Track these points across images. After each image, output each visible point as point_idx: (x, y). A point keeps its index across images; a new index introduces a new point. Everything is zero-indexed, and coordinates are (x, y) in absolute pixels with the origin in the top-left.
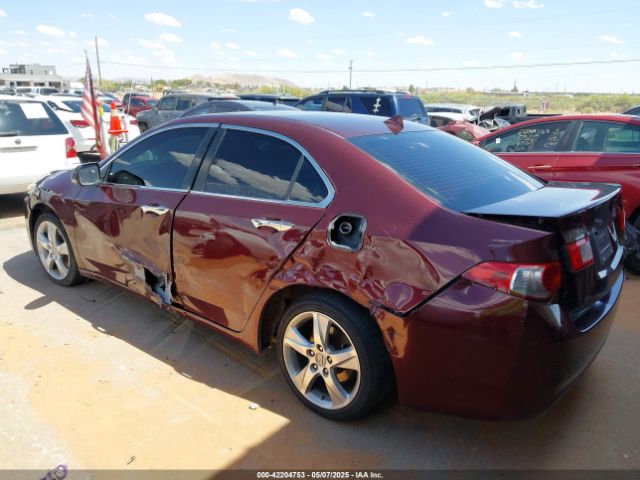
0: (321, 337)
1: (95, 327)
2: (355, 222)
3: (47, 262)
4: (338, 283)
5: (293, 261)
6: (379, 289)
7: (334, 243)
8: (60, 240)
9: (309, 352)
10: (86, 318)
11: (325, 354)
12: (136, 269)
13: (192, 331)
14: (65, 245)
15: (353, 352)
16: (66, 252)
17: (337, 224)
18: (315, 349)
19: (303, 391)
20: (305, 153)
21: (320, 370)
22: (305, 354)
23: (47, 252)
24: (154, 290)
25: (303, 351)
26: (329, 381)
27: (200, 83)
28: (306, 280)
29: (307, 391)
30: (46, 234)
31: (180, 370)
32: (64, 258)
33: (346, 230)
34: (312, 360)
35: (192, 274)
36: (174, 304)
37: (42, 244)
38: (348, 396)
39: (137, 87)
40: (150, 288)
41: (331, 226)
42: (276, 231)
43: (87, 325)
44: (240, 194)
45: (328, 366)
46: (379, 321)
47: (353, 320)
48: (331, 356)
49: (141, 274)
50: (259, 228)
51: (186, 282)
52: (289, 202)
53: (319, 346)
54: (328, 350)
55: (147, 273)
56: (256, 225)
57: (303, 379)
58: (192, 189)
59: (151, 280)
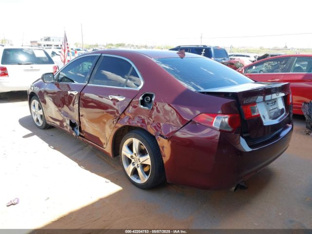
0: (136, 149)
1: (49, 146)
2: (151, 96)
3: (35, 118)
4: (143, 124)
5: (125, 114)
6: (159, 127)
7: (142, 106)
8: (40, 108)
9: (132, 157)
10: (47, 142)
11: (138, 157)
12: (67, 120)
13: (91, 150)
14: (41, 110)
15: (148, 156)
16: (42, 114)
17: (144, 97)
18: (134, 155)
19: (129, 175)
20: (133, 65)
21: (136, 165)
22: (130, 158)
23: (35, 114)
24: (73, 130)
25: (129, 156)
26: (139, 170)
27: (129, 45)
28: (130, 123)
29: (131, 175)
30: (34, 106)
31: (80, 165)
32: (41, 116)
33: (148, 100)
34: (133, 161)
35: (86, 122)
36: (80, 135)
37: (33, 110)
38: (147, 177)
39: (100, 47)
40: (71, 129)
41: (141, 98)
42: (118, 101)
43: (46, 145)
44: (107, 85)
45: (139, 163)
46: (158, 141)
47: (149, 142)
48: (140, 158)
49: (68, 122)
50: (112, 99)
51: (85, 126)
52: (126, 88)
53: (135, 154)
54: (139, 156)
55: (71, 122)
56: (111, 98)
57: (129, 169)
58: (88, 83)
59: (73, 125)
